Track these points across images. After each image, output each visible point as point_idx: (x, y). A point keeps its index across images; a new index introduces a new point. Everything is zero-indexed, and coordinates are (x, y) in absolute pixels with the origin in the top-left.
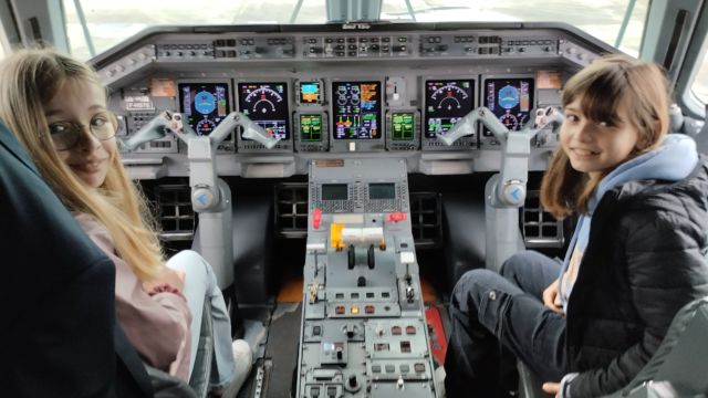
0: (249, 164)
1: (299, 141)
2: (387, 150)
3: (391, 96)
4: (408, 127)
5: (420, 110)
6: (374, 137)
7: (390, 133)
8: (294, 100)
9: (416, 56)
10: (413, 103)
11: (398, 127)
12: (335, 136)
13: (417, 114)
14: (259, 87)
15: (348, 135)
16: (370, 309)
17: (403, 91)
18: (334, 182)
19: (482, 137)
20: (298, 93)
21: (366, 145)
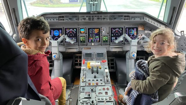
0: (67, 48)
1: (80, 43)
2: (101, 45)
3: (103, 32)
4: (106, 39)
5: (110, 35)
6: (98, 42)
7: (102, 41)
8: (79, 33)
9: (109, 20)
10: (108, 34)
11: (104, 40)
12: (89, 42)
13: (109, 36)
14: (70, 29)
15: (92, 42)
16: (97, 84)
17: (105, 31)
18: (88, 53)
19: (125, 42)
20: (79, 31)
21: (96, 44)
